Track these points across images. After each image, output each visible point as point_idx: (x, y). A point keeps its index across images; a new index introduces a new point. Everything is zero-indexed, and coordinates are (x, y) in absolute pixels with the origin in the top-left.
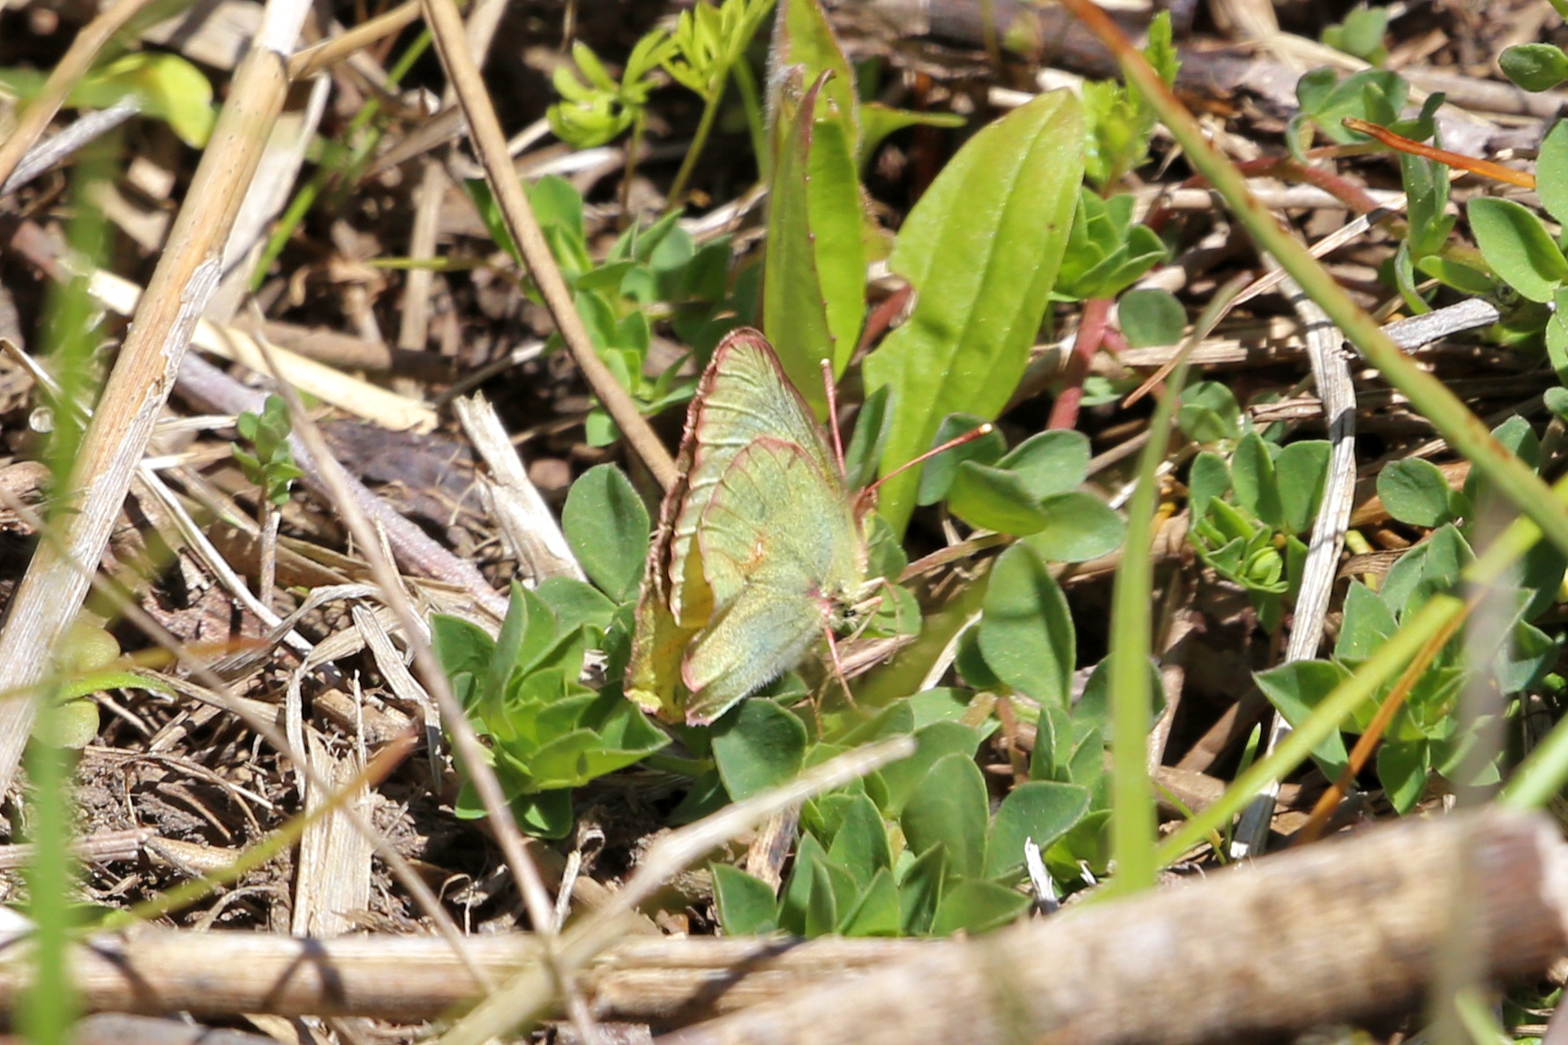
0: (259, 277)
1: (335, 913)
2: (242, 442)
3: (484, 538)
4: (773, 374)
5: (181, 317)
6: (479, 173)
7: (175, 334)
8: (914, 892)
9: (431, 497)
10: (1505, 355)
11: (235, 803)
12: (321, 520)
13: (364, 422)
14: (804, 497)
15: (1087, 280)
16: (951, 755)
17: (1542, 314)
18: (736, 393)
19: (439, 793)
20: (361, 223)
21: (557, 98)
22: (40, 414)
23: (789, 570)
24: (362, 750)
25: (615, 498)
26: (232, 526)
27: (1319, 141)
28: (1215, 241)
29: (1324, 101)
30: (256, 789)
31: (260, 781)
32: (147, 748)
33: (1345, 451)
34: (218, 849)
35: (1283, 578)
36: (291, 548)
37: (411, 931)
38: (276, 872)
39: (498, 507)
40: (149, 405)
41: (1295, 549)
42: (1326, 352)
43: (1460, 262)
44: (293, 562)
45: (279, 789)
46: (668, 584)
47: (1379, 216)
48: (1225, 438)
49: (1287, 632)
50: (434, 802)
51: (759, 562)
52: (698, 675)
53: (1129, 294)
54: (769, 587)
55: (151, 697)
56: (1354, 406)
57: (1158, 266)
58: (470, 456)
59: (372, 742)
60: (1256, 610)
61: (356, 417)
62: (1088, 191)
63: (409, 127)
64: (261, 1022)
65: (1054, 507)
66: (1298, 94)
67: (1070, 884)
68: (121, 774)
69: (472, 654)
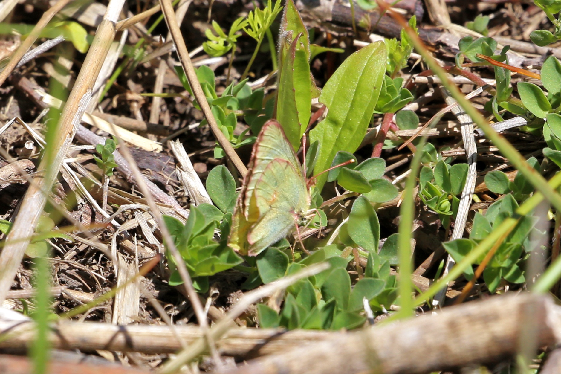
0: (102, 98)
1: (127, 316)
2: (97, 155)
3: (178, 189)
4: (282, 136)
5: (78, 111)
6: (179, 64)
7: (76, 117)
8: (326, 314)
9: (160, 174)
10: (528, 136)
11: (93, 278)
12: (123, 181)
13: (138, 148)
14: (290, 179)
15: (386, 107)
16: (339, 268)
17: (542, 122)
18: (269, 142)
19: (163, 276)
20: (137, 81)
21: (206, 39)
22: (29, 143)
23: (284, 204)
24: (137, 262)
25: (224, 177)
26: (94, 183)
27: (466, 61)
28: (429, 94)
29: (468, 48)
30: (100, 273)
31: (101, 270)
32: (63, 258)
33: (473, 168)
34: (87, 293)
35: (451, 210)
36: (112, 191)
37: (152, 323)
38: (107, 302)
39: (184, 179)
40: (67, 141)
41: (455, 200)
42: (467, 133)
43: (514, 104)
44: (114, 196)
45: (108, 273)
46: (244, 206)
47: (486, 87)
48: (432, 162)
49: (452, 229)
50: (161, 279)
51: (274, 201)
52: (253, 239)
53: (399, 112)
54: (277, 210)
55: (64, 240)
56: (476, 152)
57: (410, 102)
58: (173, 161)
59: (140, 258)
60: (441, 221)
61: (135, 146)
62: (387, 76)
63: (154, 48)
64: (102, 353)
65: (373, 184)
66: (459, 45)
67: (378, 313)
68: (54, 267)
69: (176, 229)
